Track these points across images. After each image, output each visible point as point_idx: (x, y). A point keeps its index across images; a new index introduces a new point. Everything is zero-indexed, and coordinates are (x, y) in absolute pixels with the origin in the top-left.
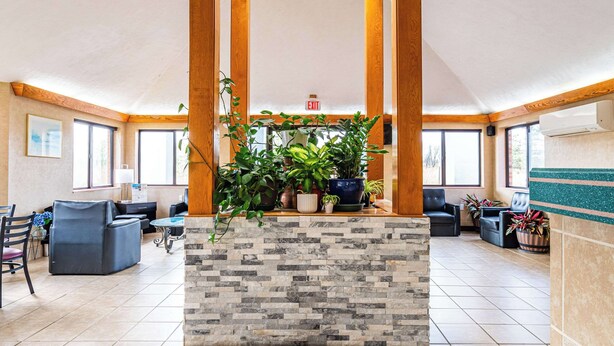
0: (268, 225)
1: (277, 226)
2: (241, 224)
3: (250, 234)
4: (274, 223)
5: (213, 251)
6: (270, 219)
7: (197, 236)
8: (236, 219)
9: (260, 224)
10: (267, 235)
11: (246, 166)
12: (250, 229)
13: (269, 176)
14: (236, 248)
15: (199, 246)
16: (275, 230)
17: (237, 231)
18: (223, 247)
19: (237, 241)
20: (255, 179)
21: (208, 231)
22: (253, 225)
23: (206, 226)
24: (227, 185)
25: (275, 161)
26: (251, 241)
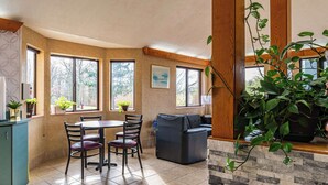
0: (300, 162)
1: (313, 165)
2: (264, 155)
3: (275, 168)
4: (309, 160)
5: (234, 177)
6: (302, 155)
7: (219, 159)
8: (259, 148)
9: (287, 160)
10: (298, 174)
11: (274, 90)
12: (275, 162)
13: (304, 101)
14: (258, 180)
15: (221, 169)
16: (311, 169)
17: (260, 161)
18: (244, 175)
19: (261, 173)
20: (283, 105)
21: (229, 155)
22: (279, 159)
23: (226, 150)
24: (251, 110)
25: (313, 83)
26: (277, 176)
